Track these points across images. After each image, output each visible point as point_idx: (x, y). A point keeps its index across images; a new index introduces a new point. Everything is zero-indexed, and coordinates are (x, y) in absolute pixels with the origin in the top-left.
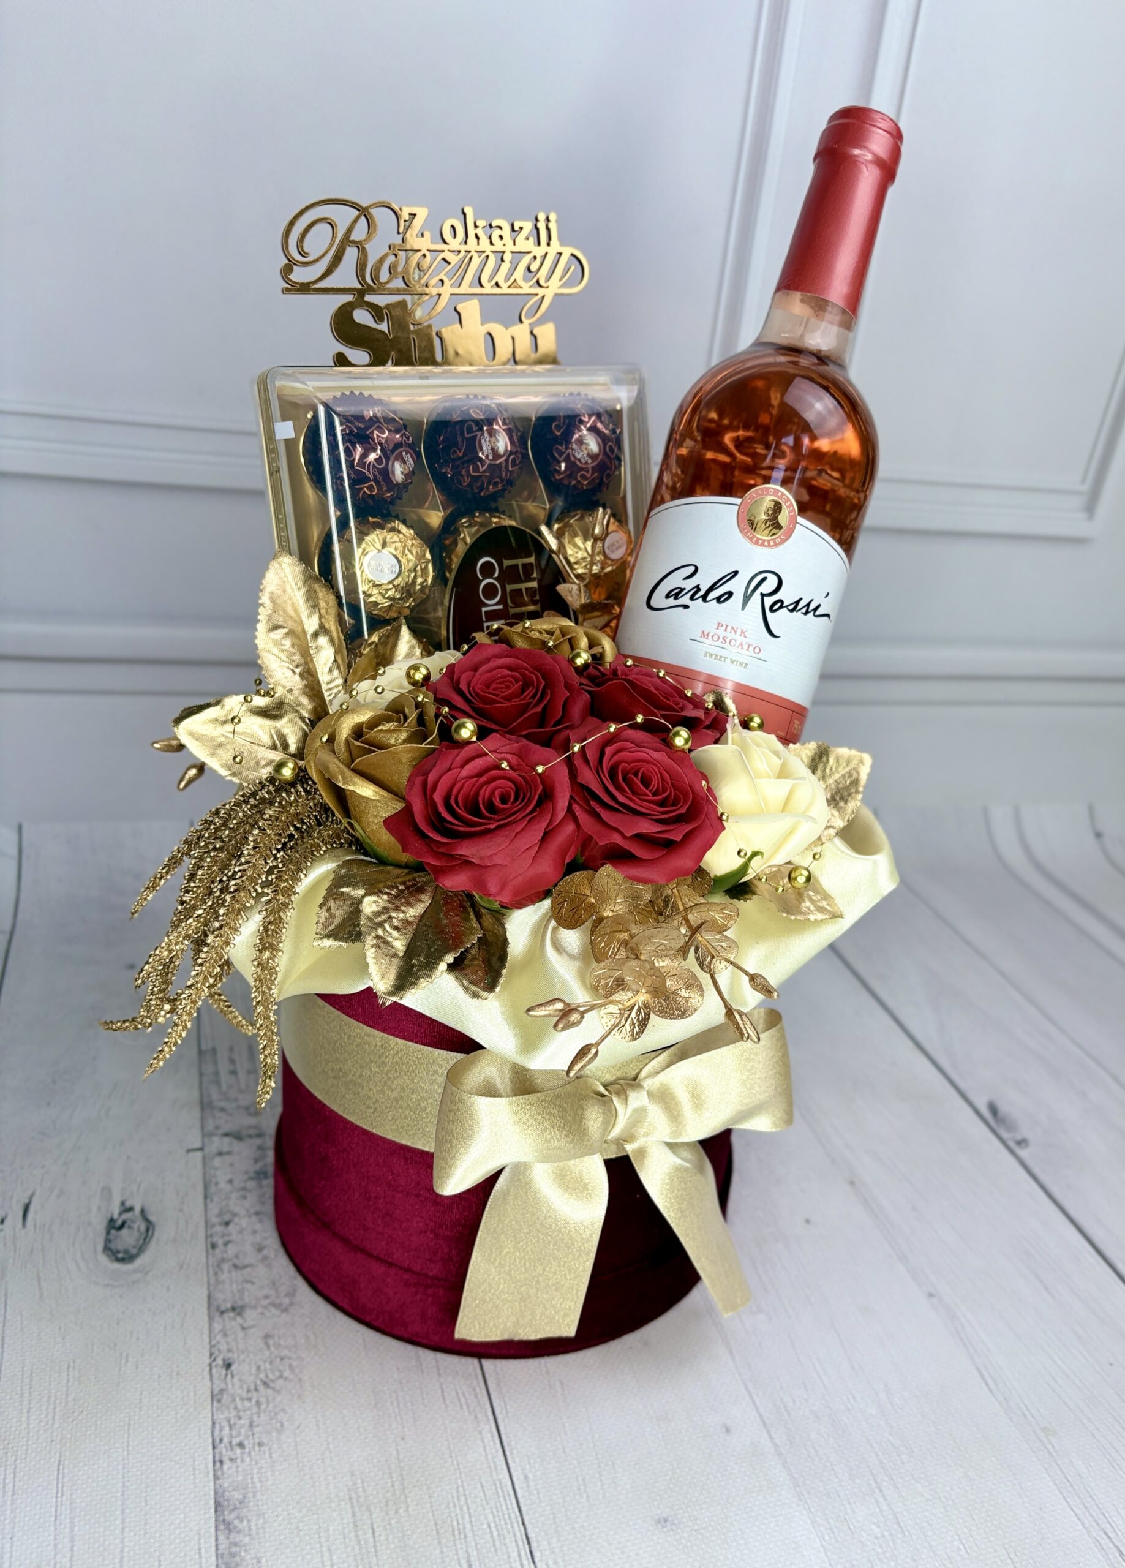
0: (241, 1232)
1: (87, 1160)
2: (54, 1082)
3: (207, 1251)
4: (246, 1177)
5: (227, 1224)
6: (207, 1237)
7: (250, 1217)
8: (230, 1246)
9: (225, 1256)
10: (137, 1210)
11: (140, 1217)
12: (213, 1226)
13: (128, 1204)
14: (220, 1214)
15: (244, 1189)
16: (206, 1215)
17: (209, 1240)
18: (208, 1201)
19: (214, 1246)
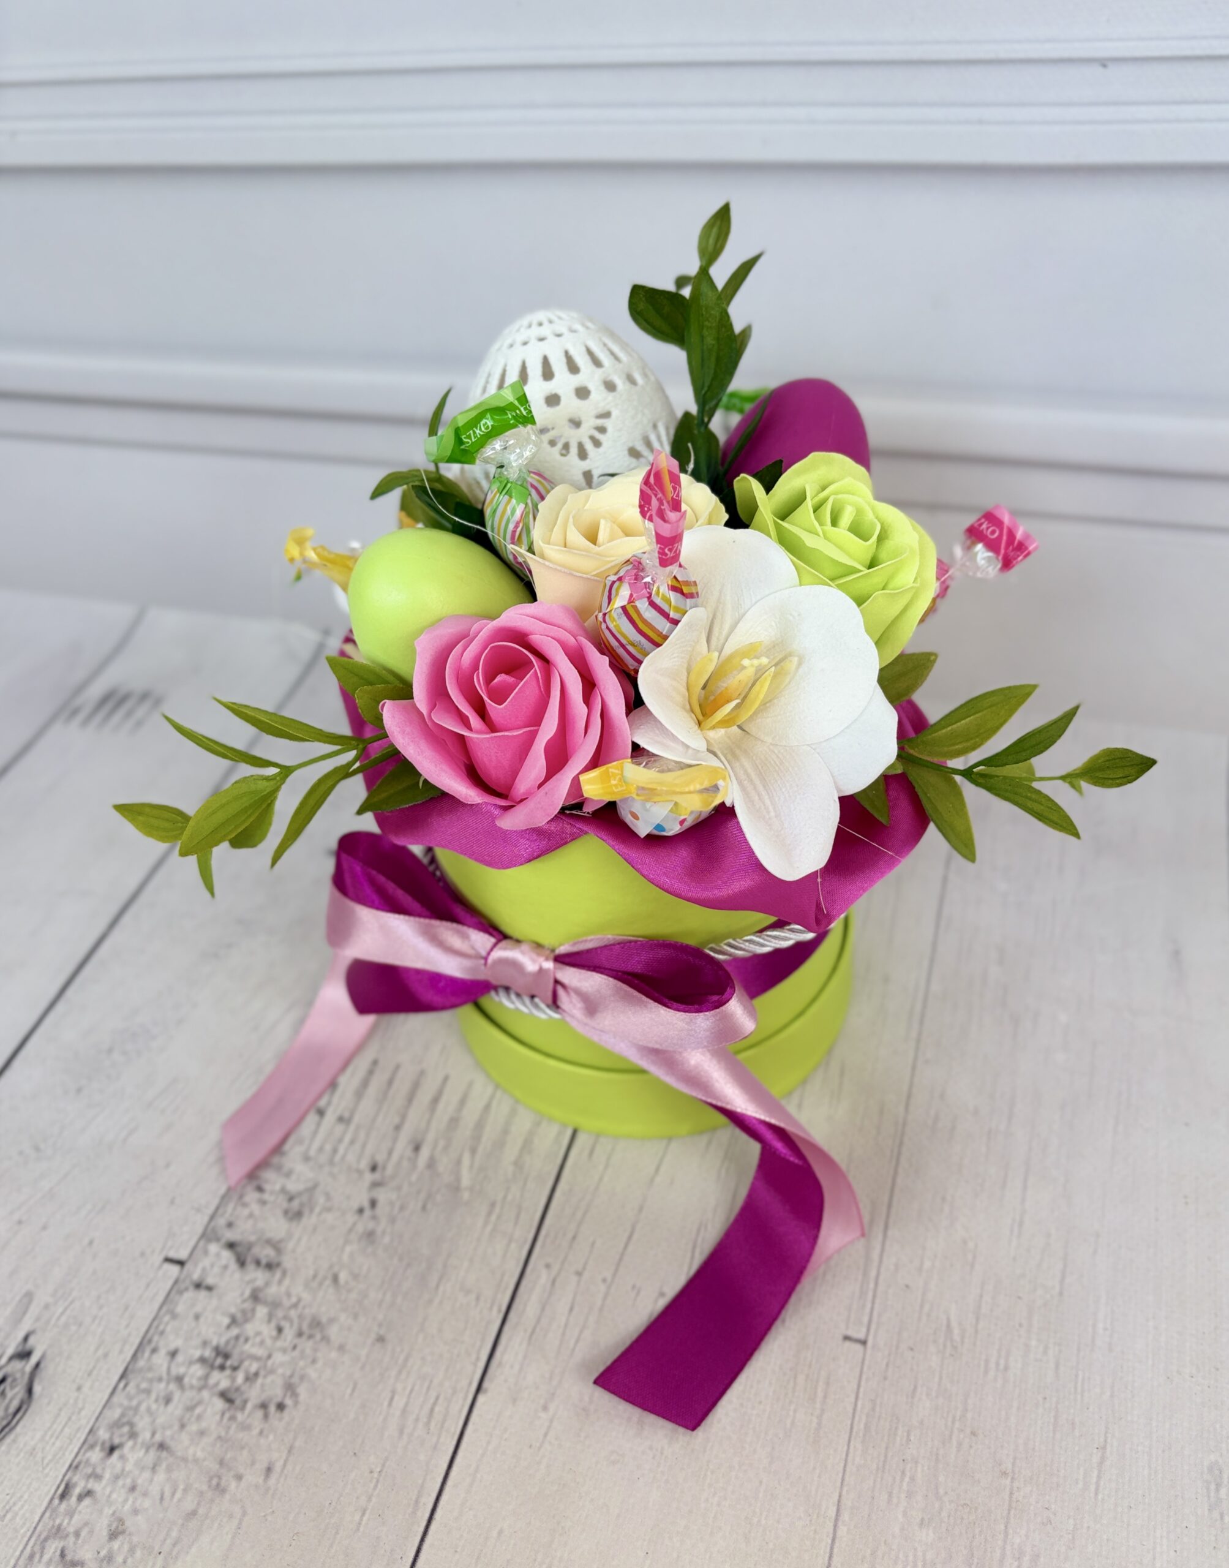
0: (117, 1477)
1: (44, 1228)
2: (110, 1051)
3: (52, 1499)
4: (197, 1354)
5: (112, 1449)
6: (70, 1466)
7: (147, 1451)
8: (87, 1501)
9: (66, 1521)
10: (34, 1360)
11: (26, 1377)
12: (92, 1447)
13: (32, 1341)
14: (117, 1425)
15: (179, 1380)
16: (97, 1419)
17: (67, 1478)
18: (122, 1385)
19: (63, 1496)
